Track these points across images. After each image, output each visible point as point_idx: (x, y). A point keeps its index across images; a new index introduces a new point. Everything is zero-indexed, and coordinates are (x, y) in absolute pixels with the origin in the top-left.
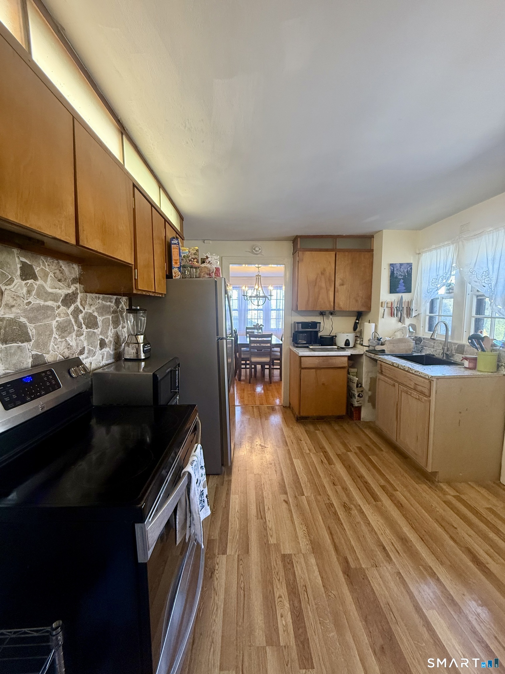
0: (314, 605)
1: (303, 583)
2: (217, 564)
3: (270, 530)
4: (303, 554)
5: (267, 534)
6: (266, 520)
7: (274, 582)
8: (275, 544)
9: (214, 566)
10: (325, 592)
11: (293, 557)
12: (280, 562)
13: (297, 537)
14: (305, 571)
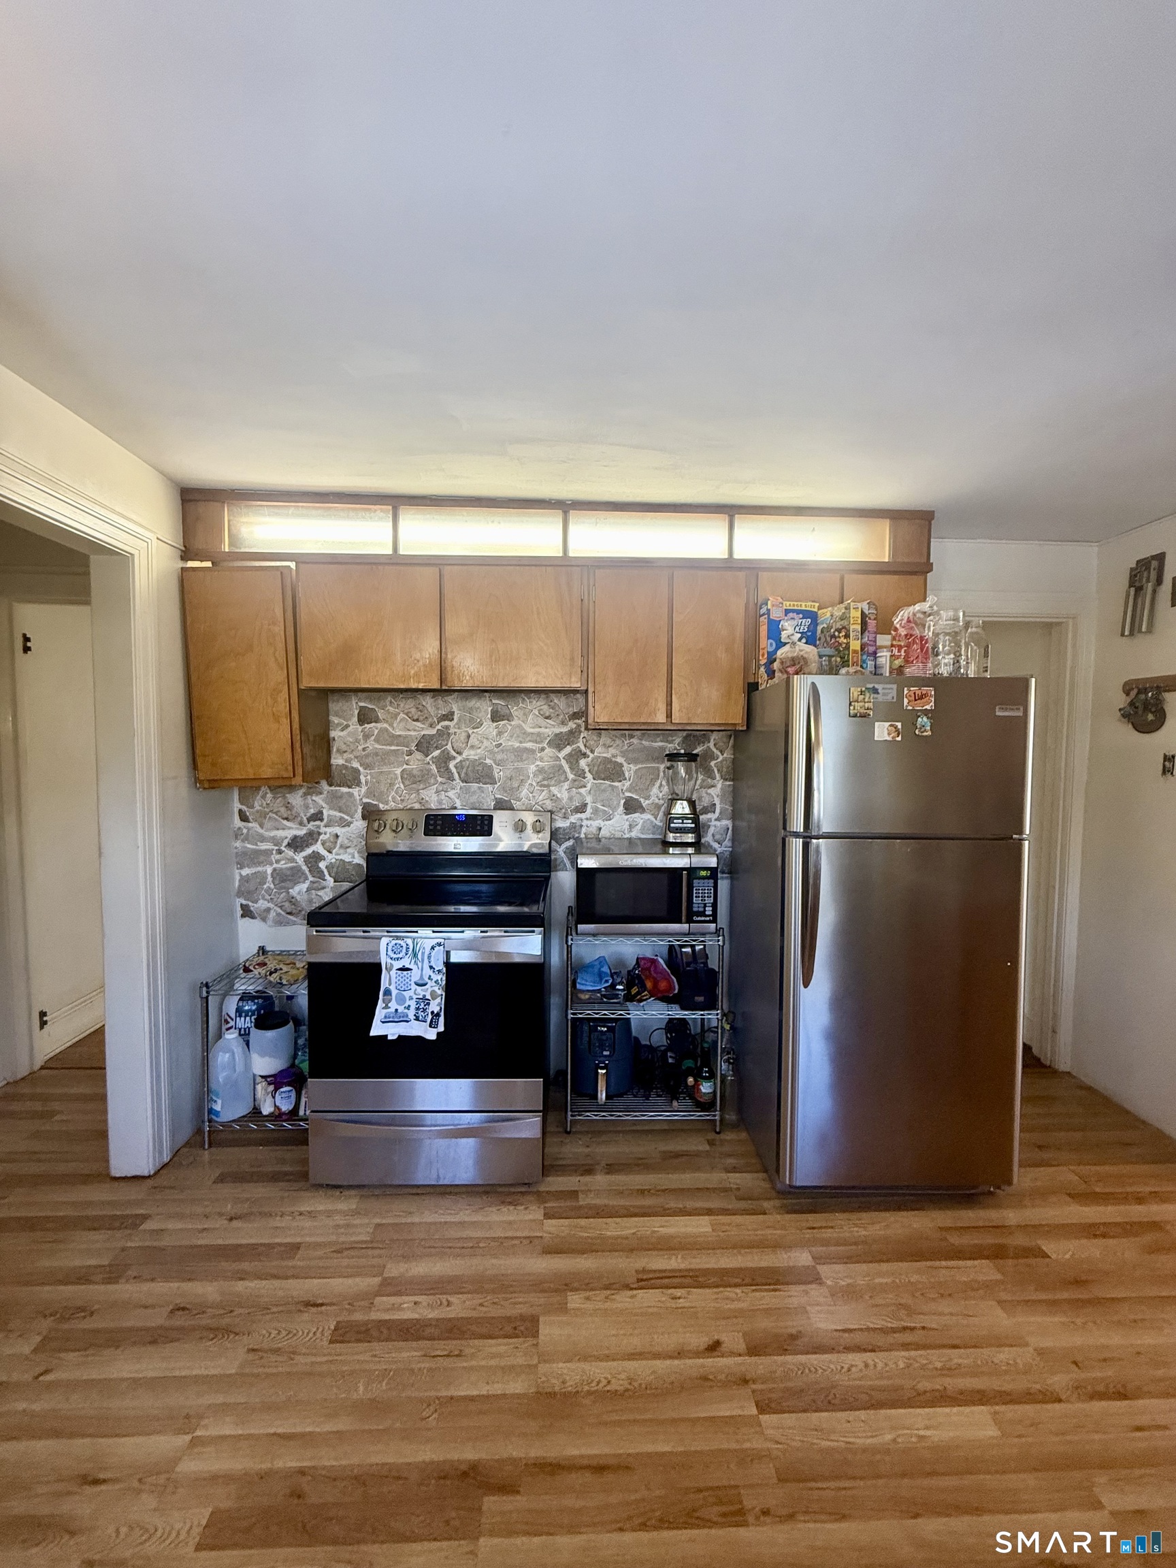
0: (419, 1366)
1: (468, 1351)
2: (526, 1209)
3: (607, 1298)
4: (536, 1366)
5: (592, 1290)
6: (635, 1289)
7: (480, 1296)
8: (566, 1304)
9: (522, 1205)
10: (438, 1398)
11: (531, 1341)
12: (519, 1311)
13: (585, 1358)
14: (493, 1362)
